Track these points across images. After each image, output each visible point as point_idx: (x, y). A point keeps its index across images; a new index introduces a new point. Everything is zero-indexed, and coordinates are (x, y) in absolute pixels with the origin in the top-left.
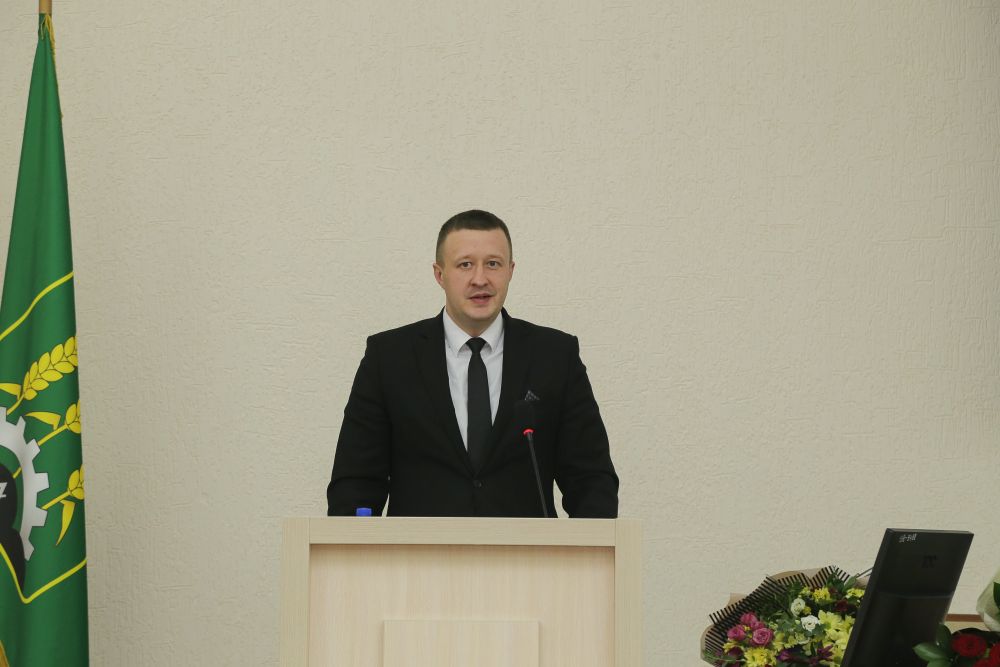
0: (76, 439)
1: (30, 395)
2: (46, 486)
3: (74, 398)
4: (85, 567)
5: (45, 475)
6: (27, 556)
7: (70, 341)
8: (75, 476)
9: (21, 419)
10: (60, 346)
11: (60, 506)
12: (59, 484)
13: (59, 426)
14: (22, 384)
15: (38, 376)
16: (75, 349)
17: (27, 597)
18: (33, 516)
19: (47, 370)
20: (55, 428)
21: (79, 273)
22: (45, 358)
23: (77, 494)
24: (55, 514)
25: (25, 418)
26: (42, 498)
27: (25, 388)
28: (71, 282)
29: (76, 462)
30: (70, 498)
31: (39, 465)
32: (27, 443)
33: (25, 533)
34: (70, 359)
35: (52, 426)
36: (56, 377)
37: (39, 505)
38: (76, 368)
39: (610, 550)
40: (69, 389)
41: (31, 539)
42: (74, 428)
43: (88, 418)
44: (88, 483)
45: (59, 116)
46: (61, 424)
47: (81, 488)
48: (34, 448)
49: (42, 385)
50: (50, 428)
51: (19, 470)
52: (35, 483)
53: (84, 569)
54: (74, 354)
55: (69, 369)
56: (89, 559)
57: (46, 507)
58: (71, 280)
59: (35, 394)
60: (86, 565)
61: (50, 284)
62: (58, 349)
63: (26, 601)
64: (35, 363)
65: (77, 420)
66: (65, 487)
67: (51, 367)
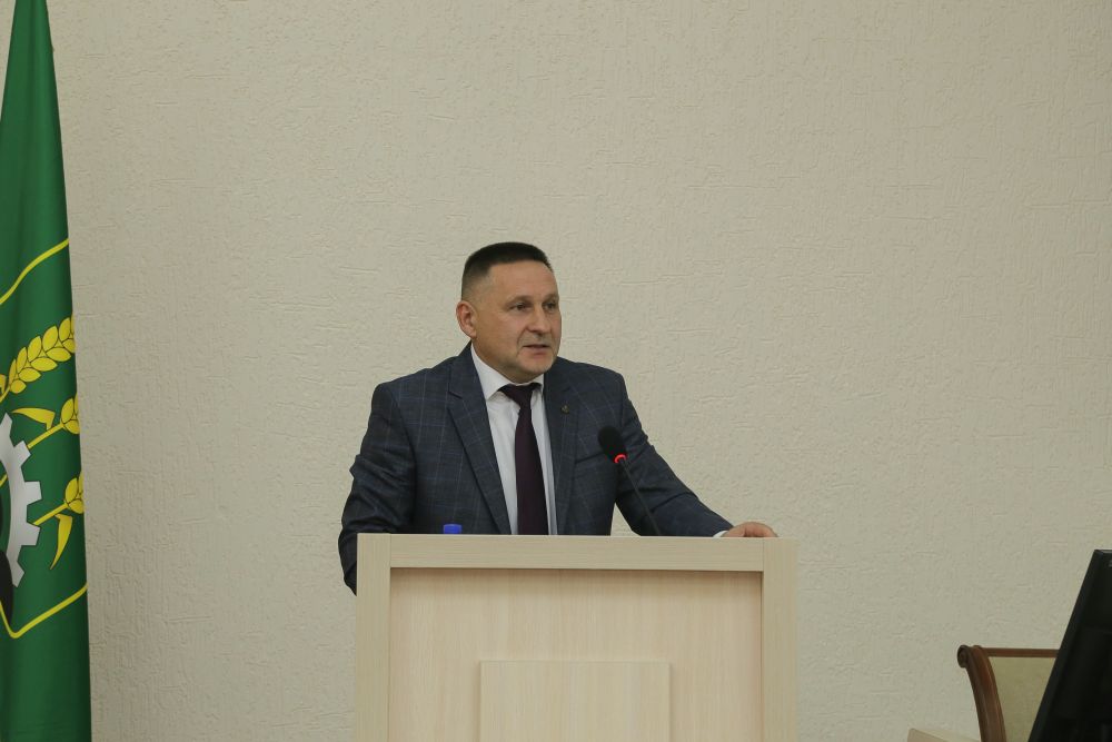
0: (73, 440)
1: (18, 388)
2: (38, 497)
3: (71, 392)
4: (85, 595)
5: (38, 483)
6: (16, 581)
7: (65, 323)
8: (72, 484)
9: (6, 417)
10: (55, 328)
11: (55, 522)
12: (53, 496)
13: (53, 425)
14: (7, 375)
15: (28, 365)
16: (71, 333)
17: (15, 631)
18: (23, 533)
19: (37, 358)
20: (48, 427)
21: (74, 241)
22: (36, 342)
23: (75, 507)
24: (50, 530)
25: (11, 416)
26: (33, 512)
27: (11, 380)
28: (66, 251)
29: (74, 469)
30: (67, 512)
31: (29, 472)
32: (15, 443)
33: (12, 554)
34: (65, 344)
35: (45, 425)
36: (49, 366)
37: (30, 520)
38: (73, 355)
39: (757, 576)
40: (64, 381)
41: (20, 561)
42: (71, 427)
43: (87, 416)
44: (89, 492)
45: (50, 50)
46: (56, 421)
47: (80, 499)
48: (23, 452)
49: (33, 376)
50: (42, 428)
51: (5, 477)
52: (26, 493)
53: (84, 598)
54: (70, 337)
55: (65, 357)
56: (88, 586)
57: (37, 523)
58: (66, 250)
59: (24, 386)
60: (86, 593)
61: (40, 254)
62: (51, 333)
63: (15, 635)
64: (24, 349)
65: (74, 417)
66: (61, 499)
67: (43, 354)
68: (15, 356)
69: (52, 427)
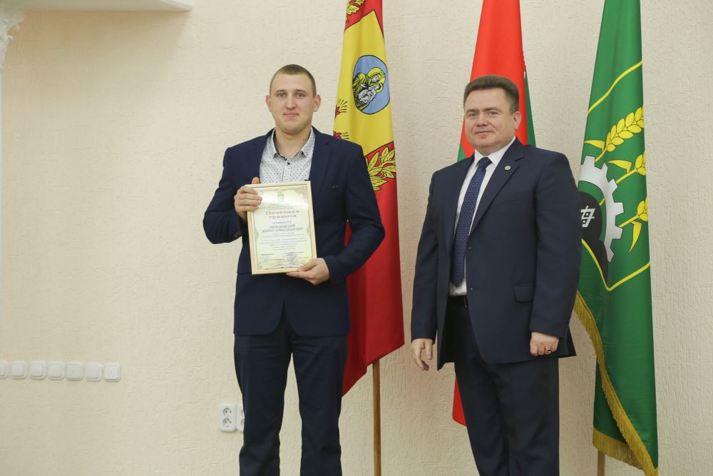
0: (642, 179)
1: (611, 148)
2: (622, 211)
3: (642, 150)
4: (649, 268)
5: (621, 204)
6: (609, 259)
7: (639, 110)
8: (641, 205)
10: (633, 113)
11: (631, 225)
12: (630, 211)
13: (631, 170)
14: (605, 141)
15: (617, 135)
16: (642, 116)
17: (610, 287)
18: (612, 232)
19: (622, 131)
20: (628, 171)
21: (645, 62)
22: (621, 123)
23: (643, 218)
24: (628, 231)
25: (606, 164)
26: (619, 220)
27: (607, 144)
28: (640, 68)
29: (643, 196)
30: (638, 220)
31: (617, 197)
32: (609, 181)
33: (607, 243)
34: (638, 123)
35: (626, 170)
36: (629, 135)
37: (617, 224)
38: (643, 129)
40: (638, 144)
41: (612, 248)
42: (641, 171)
43: (650, 165)
44: (650, 209)
46: (632, 168)
47: (646, 213)
48: (613, 185)
49: (619, 142)
50: (624, 171)
51: (604, 200)
52: (614, 209)
53: (648, 270)
54: (641, 119)
55: (638, 130)
56: (652, 263)
57: (621, 226)
59: (615, 148)
60: (649, 267)
61: (625, 70)
62: (631, 116)
63: (609, 289)
64: (615, 126)
65: (643, 166)
66: (635, 213)
67: (625, 129)
68: (609, 130)
69: (630, 171)
